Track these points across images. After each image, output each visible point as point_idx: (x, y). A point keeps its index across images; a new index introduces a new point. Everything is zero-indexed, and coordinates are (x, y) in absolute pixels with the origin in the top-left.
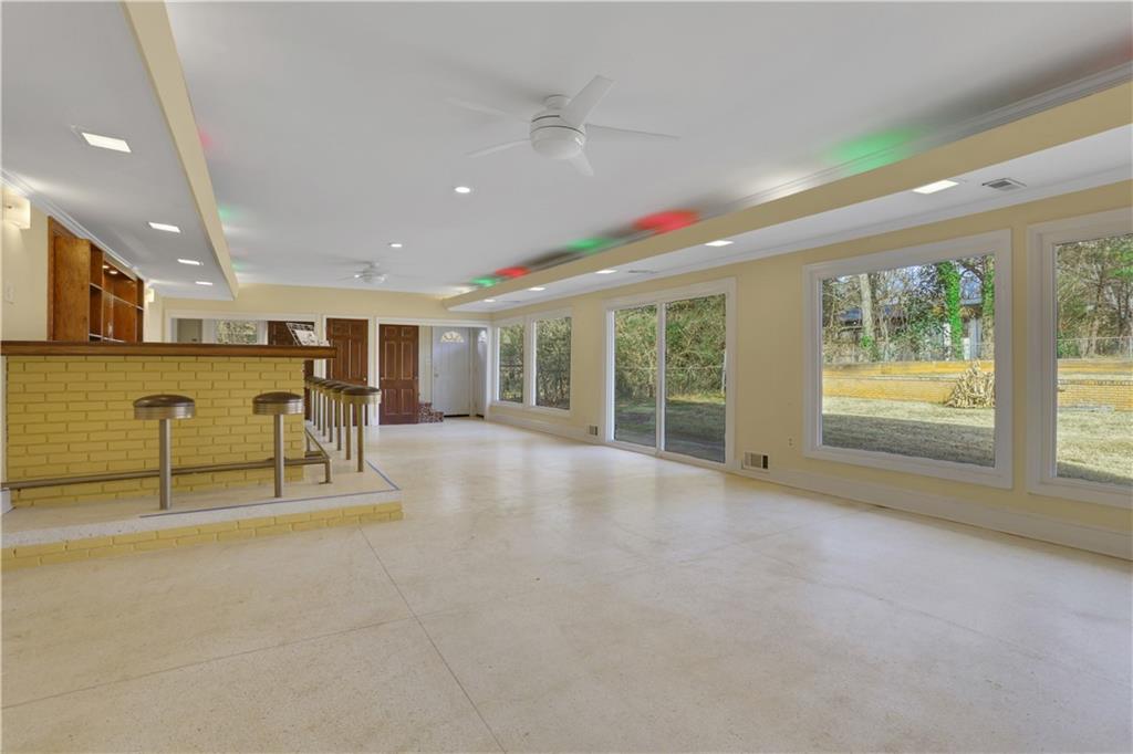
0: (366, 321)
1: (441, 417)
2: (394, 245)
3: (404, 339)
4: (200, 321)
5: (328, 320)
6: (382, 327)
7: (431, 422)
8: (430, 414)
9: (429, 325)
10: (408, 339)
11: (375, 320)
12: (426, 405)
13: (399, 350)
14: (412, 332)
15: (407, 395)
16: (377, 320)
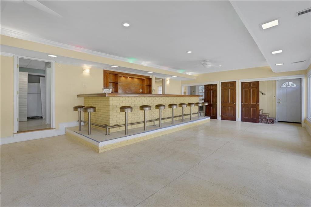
0: (236, 82)
1: (272, 122)
3: (252, 88)
6: (242, 83)
7: (266, 123)
8: (266, 120)
10: (254, 87)
12: (264, 115)
13: (250, 92)
14: (256, 84)
15: (254, 111)
16: (240, 80)
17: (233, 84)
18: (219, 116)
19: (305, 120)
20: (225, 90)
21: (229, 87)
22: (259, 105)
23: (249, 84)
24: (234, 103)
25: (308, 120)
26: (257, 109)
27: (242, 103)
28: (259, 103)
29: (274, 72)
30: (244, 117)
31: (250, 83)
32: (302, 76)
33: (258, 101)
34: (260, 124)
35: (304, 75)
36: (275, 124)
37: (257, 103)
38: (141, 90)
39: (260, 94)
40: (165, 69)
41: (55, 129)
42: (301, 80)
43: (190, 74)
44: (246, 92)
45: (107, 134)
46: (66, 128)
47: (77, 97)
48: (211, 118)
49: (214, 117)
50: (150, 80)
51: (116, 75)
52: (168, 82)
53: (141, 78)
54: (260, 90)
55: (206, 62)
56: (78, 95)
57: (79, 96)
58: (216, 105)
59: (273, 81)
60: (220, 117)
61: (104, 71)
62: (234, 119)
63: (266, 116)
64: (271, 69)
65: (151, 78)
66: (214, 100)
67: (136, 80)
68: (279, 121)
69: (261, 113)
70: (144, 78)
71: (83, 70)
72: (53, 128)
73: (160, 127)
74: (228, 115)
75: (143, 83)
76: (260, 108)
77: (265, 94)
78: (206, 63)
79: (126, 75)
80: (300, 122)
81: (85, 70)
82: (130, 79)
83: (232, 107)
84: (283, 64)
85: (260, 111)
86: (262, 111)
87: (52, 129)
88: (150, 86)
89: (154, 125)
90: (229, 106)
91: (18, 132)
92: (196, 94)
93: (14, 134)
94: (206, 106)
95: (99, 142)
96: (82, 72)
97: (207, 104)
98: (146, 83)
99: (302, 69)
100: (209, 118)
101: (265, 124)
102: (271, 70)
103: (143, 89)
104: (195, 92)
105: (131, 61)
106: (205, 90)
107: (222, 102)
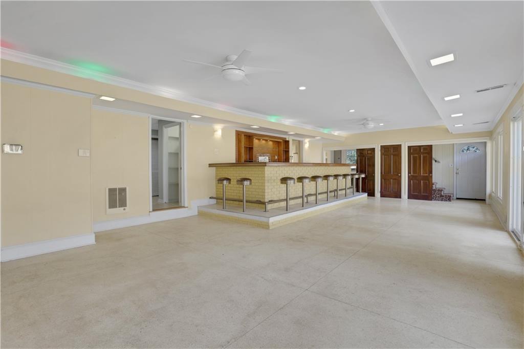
0: (401, 145)
1: (448, 198)
2: (350, 111)
3: (423, 153)
4: (341, 151)
5: (381, 146)
6: (409, 148)
7: (442, 200)
8: (441, 196)
9: (452, 143)
10: (426, 153)
11: (405, 144)
12: (439, 190)
13: (420, 160)
14: (428, 149)
15: (425, 184)
16: (406, 144)
17: (397, 148)
18: (378, 192)
19: (490, 195)
20: (385, 156)
21: (392, 152)
22: (432, 176)
23: (418, 148)
24: (398, 173)
25: (493, 194)
26: (429, 183)
27: (410, 175)
28: (432, 174)
29: (452, 133)
30: (412, 193)
31: (420, 147)
32: (486, 139)
33: (431, 172)
34: (433, 202)
35: (488, 138)
36: (452, 202)
37: (429, 175)
38: (276, 157)
39: (433, 162)
40: (308, 128)
41: (187, 207)
42: (485, 143)
43: (336, 133)
44: (415, 159)
45: (266, 211)
46: (198, 207)
47: (209, 167)
48: (368, 195)
49: (371, 194)
50: (287, 143)
51: (249, 136)
52: (306, 145)
53: (276, 140)
54: (434, 156)
55: (367, 120)
56: (209, 164)
57: (211, 165)
58: (374, 177)
59: (449, 144)
60: (379, 194)
61: (236, 131)
62: (398, 195)
63: (441, 191)
64: (447, 129)
65: (287, 139)
66: (371, 170)
67: (271, 143)
68: (457, 199)
69: (434, 188)
70: (281, 141)
71: (215, 131)
72: (186, 206)
73: (316, 203)
74: (390, 190)
75: (278, 147)
76: (434, 181)
77: (439, 162)
78: (367, 122)
79: (260, 137)
80: (484, 199)
81: (216, 131)
82: (264, 142)
83: (395, 179)
84: (464, 125)
85: (433, 184)
86: (436, 185)
87: (184, 207)
88: (287, 152)
89: (307, 202)
90: (391, 179)
91: (154, 210)
92: (342, 163)
93: (150, 212)
94: (362, 178)
95: (269, 217)
96: (213, 135)
97: (363, 176)
98: (282, 147)
99: (487, 130)
100: (366, 194)
101: (440, 202)
102: (447, 131)
103: (279, 156)
104: (340, 158)
105: (273, 119)
106: (358, 156)
107: (381, 173)
